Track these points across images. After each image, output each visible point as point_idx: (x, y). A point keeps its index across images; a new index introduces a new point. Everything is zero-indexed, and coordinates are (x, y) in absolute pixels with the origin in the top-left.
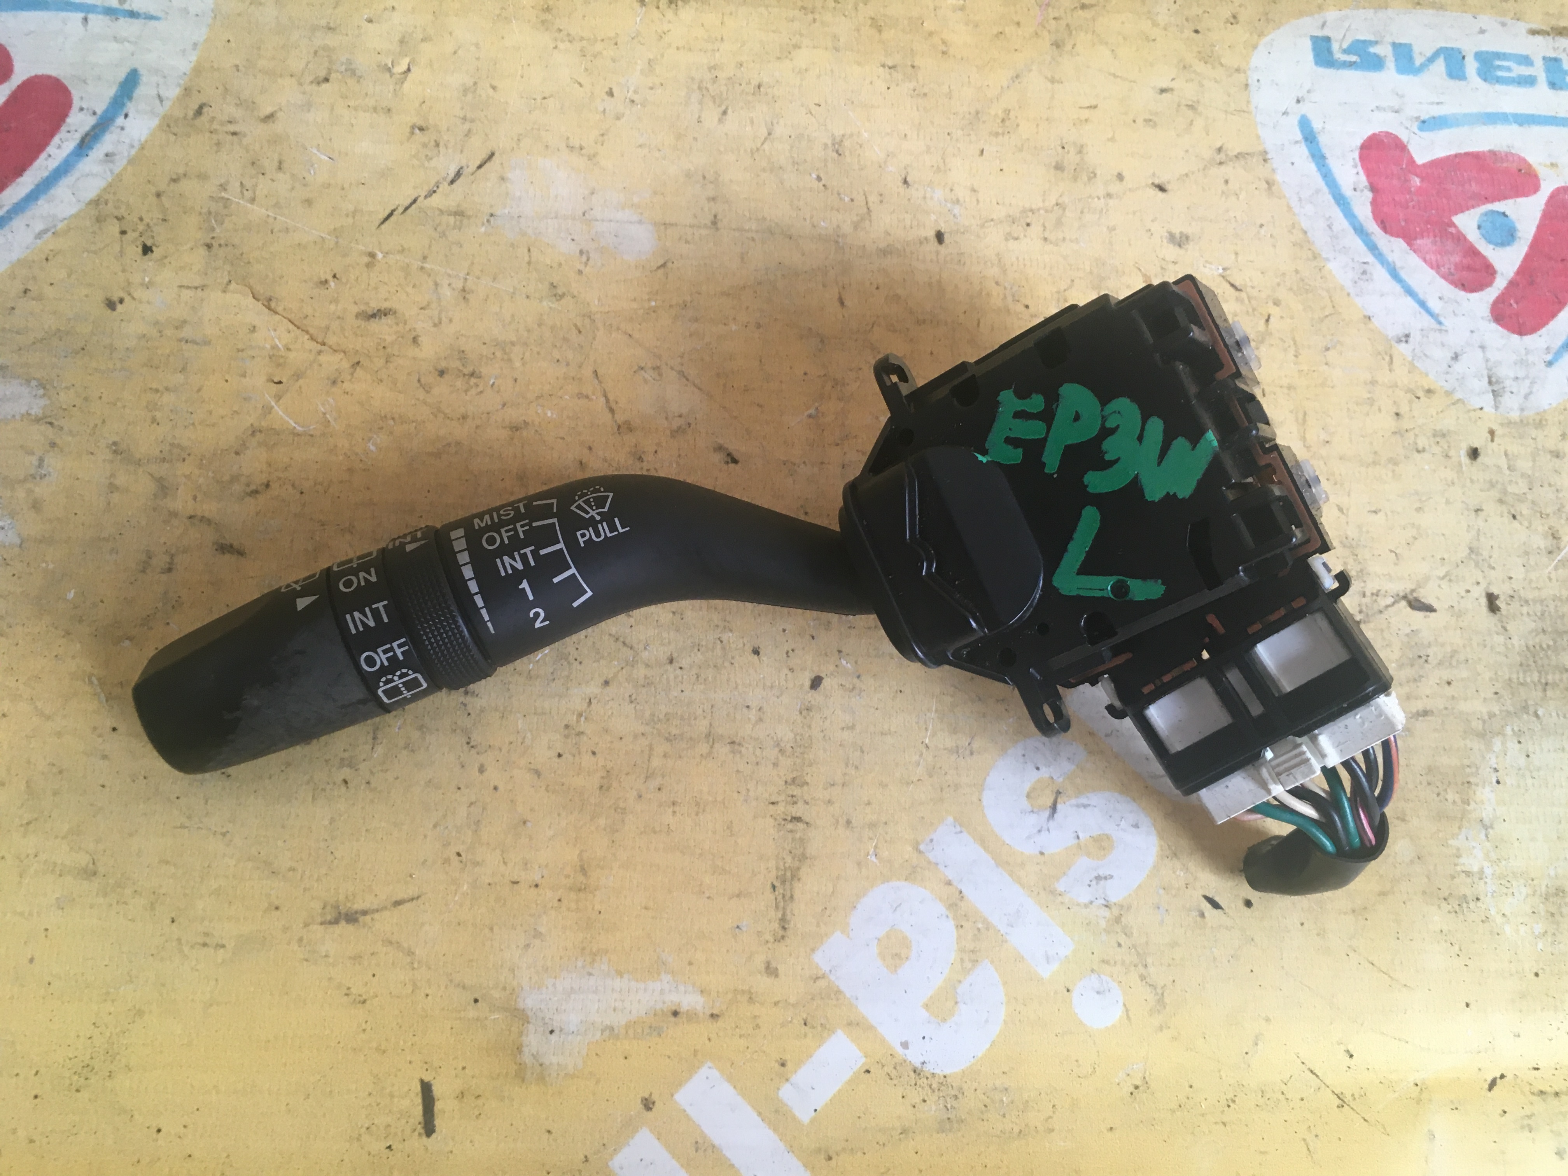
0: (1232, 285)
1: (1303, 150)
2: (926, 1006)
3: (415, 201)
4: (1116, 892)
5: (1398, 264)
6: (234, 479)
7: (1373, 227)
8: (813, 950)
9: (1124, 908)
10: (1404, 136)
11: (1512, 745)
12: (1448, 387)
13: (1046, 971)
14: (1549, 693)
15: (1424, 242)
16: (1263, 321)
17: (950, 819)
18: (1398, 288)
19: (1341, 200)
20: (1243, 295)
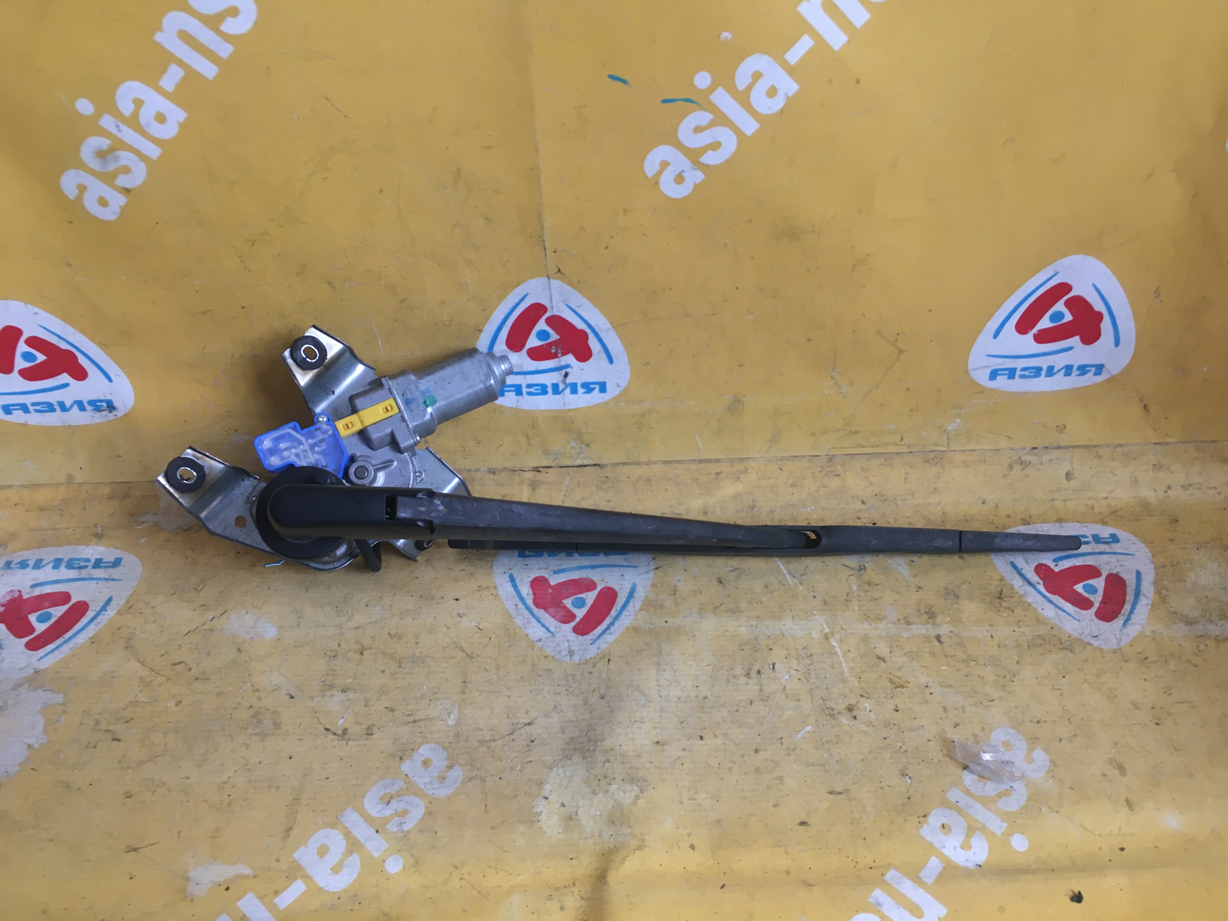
0: (479, 628)
1: (510, 584)
2: (331, 869)
3: (197, 627)
4: (406, 828)
5: (541, 617)
6: (121, 718)
7: (533, 607)
8: (293, 852)
9: (409, 832)
10: (547, 576)
11: (561, 770)
12: (553, 654)
13: (376, 855)
14: (576, 751)
15: (551, 610)
16: (488, 639)
17: (351, 808)
18: (539, 625)
19: (521, 599)
20: (482, 631)
